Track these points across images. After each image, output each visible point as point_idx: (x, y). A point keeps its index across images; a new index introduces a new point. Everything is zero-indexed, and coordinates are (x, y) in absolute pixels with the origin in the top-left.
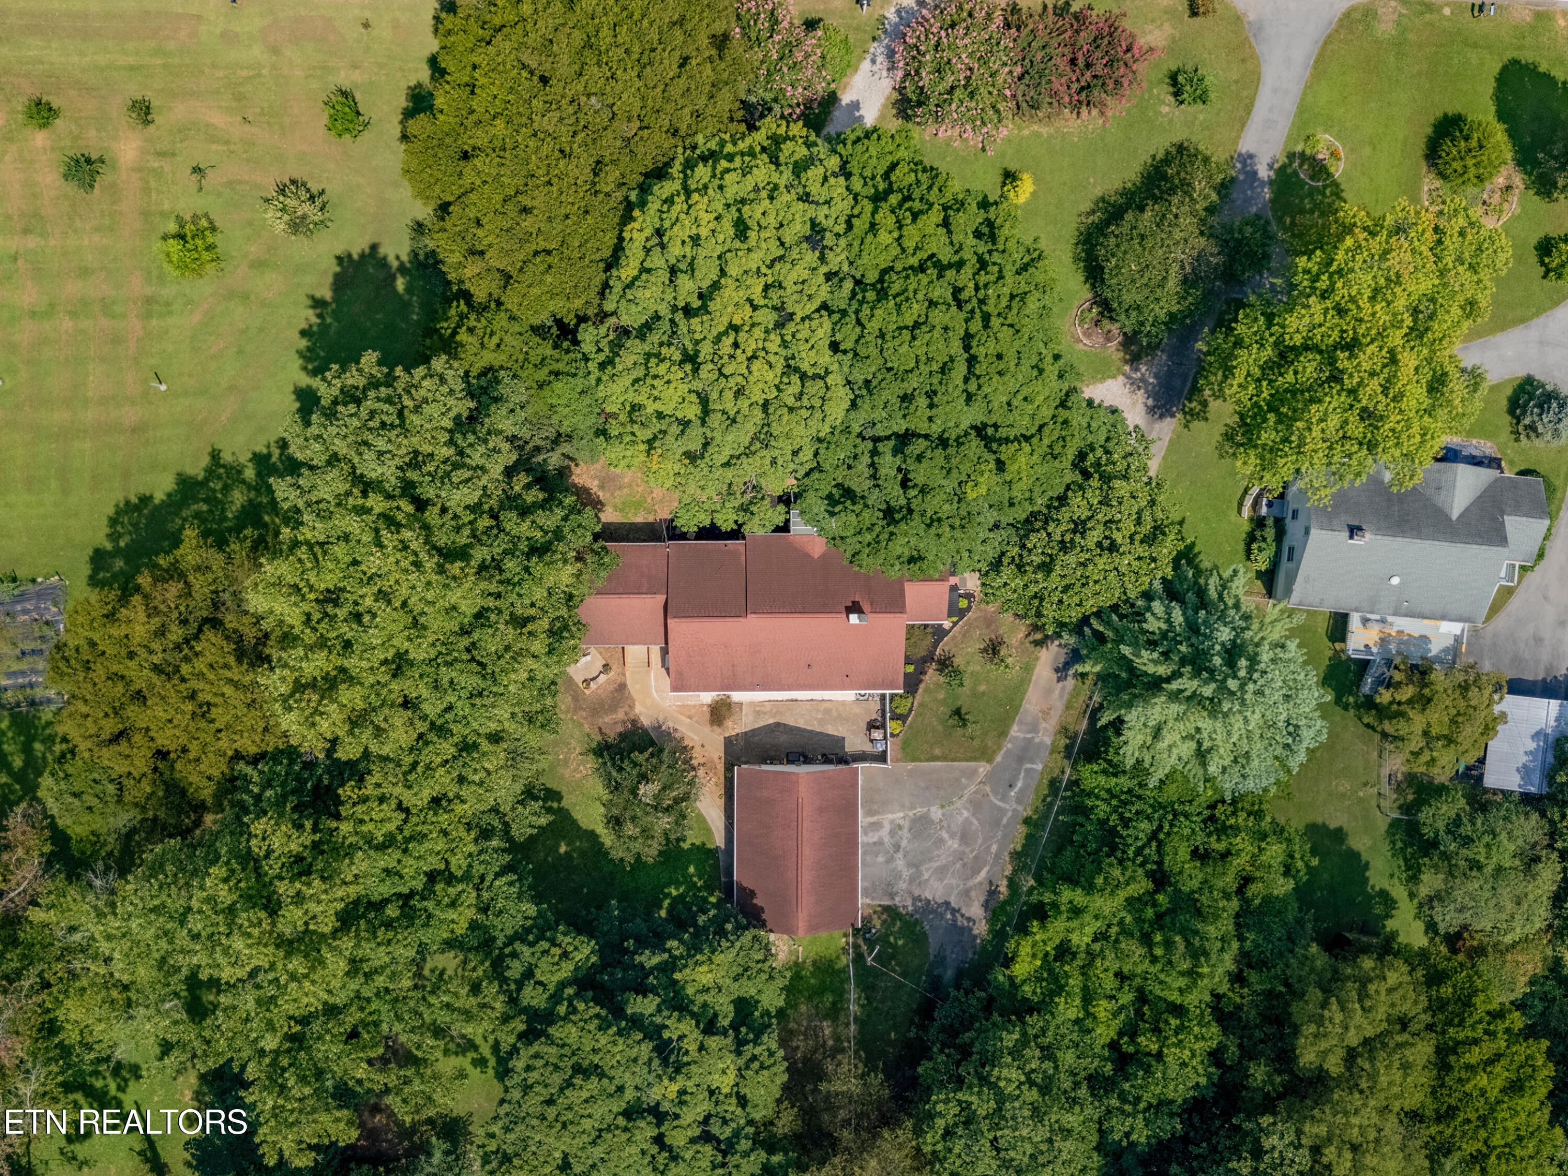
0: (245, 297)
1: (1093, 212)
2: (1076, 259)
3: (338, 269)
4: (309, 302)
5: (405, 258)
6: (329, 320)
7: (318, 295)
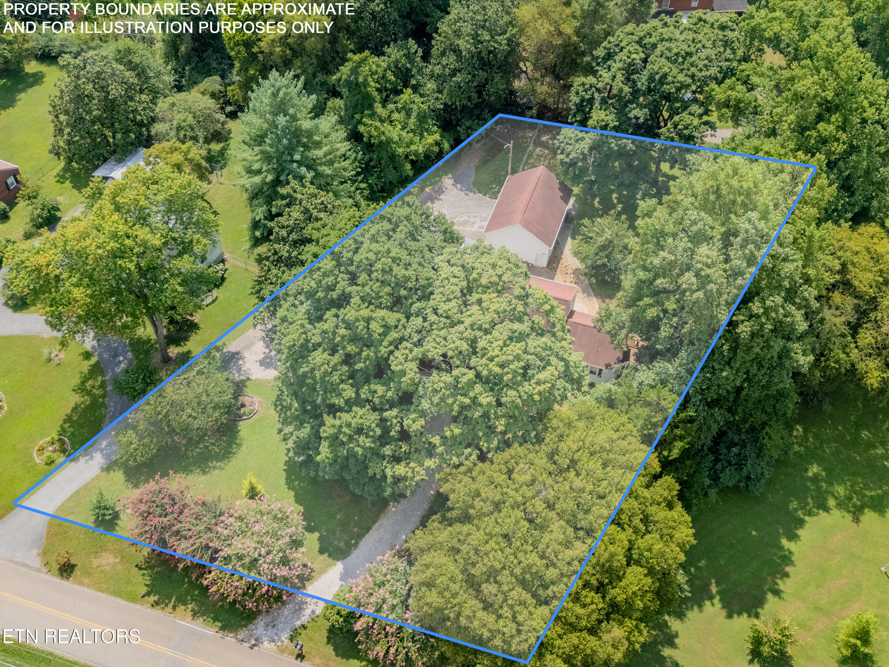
0: (817, 608)
1: (214, 468)
2: (240, 445)
3: (759, 610)
4: (783, 595)
5: (708, 603)
6: (769, 578)
7: (776, 599)
